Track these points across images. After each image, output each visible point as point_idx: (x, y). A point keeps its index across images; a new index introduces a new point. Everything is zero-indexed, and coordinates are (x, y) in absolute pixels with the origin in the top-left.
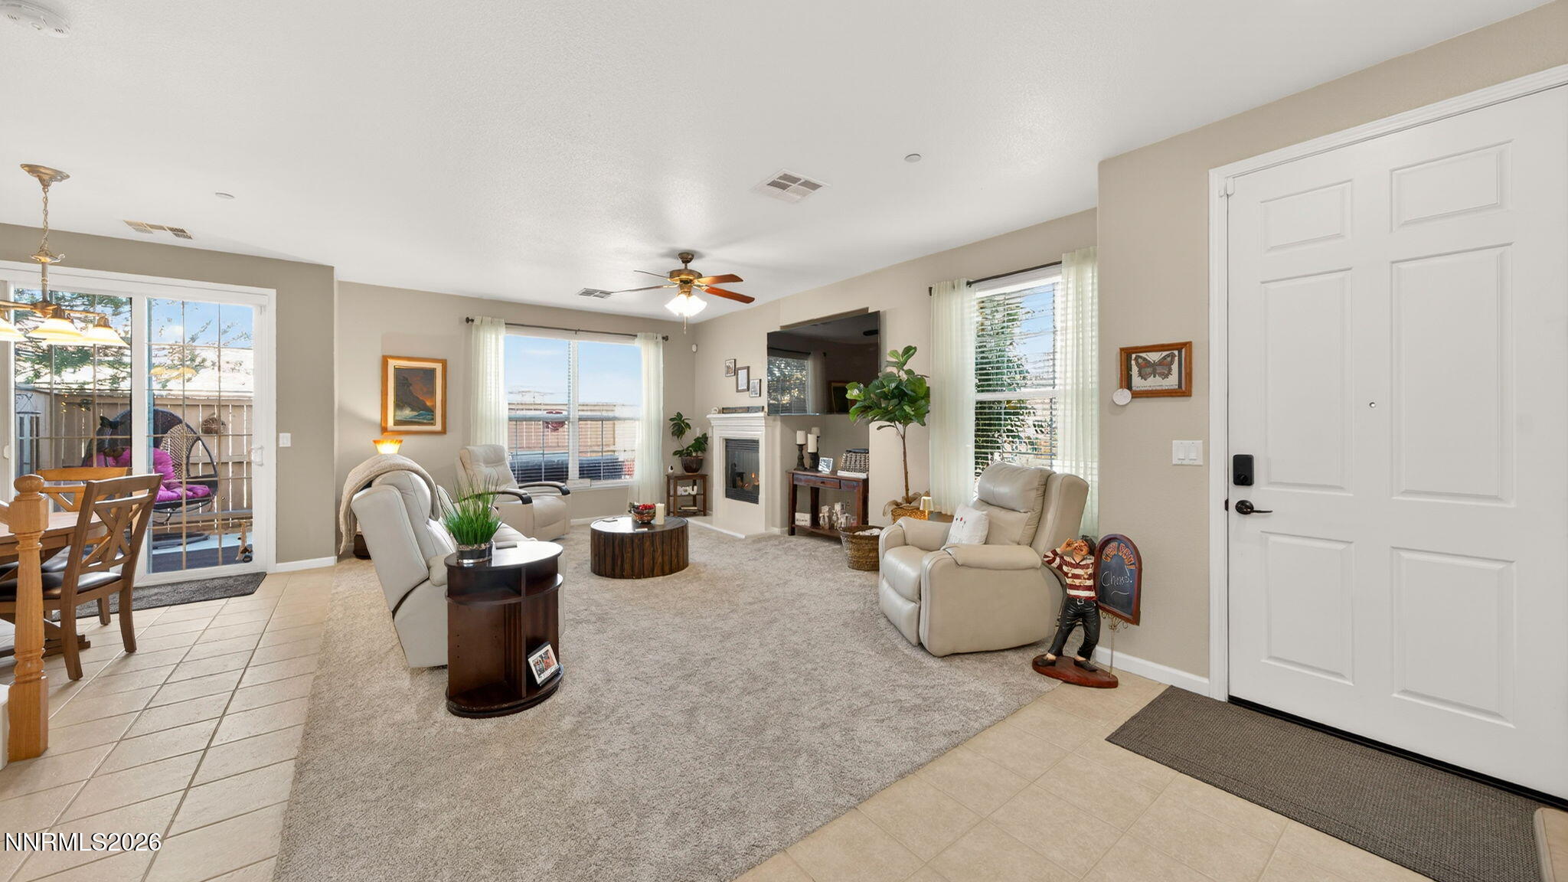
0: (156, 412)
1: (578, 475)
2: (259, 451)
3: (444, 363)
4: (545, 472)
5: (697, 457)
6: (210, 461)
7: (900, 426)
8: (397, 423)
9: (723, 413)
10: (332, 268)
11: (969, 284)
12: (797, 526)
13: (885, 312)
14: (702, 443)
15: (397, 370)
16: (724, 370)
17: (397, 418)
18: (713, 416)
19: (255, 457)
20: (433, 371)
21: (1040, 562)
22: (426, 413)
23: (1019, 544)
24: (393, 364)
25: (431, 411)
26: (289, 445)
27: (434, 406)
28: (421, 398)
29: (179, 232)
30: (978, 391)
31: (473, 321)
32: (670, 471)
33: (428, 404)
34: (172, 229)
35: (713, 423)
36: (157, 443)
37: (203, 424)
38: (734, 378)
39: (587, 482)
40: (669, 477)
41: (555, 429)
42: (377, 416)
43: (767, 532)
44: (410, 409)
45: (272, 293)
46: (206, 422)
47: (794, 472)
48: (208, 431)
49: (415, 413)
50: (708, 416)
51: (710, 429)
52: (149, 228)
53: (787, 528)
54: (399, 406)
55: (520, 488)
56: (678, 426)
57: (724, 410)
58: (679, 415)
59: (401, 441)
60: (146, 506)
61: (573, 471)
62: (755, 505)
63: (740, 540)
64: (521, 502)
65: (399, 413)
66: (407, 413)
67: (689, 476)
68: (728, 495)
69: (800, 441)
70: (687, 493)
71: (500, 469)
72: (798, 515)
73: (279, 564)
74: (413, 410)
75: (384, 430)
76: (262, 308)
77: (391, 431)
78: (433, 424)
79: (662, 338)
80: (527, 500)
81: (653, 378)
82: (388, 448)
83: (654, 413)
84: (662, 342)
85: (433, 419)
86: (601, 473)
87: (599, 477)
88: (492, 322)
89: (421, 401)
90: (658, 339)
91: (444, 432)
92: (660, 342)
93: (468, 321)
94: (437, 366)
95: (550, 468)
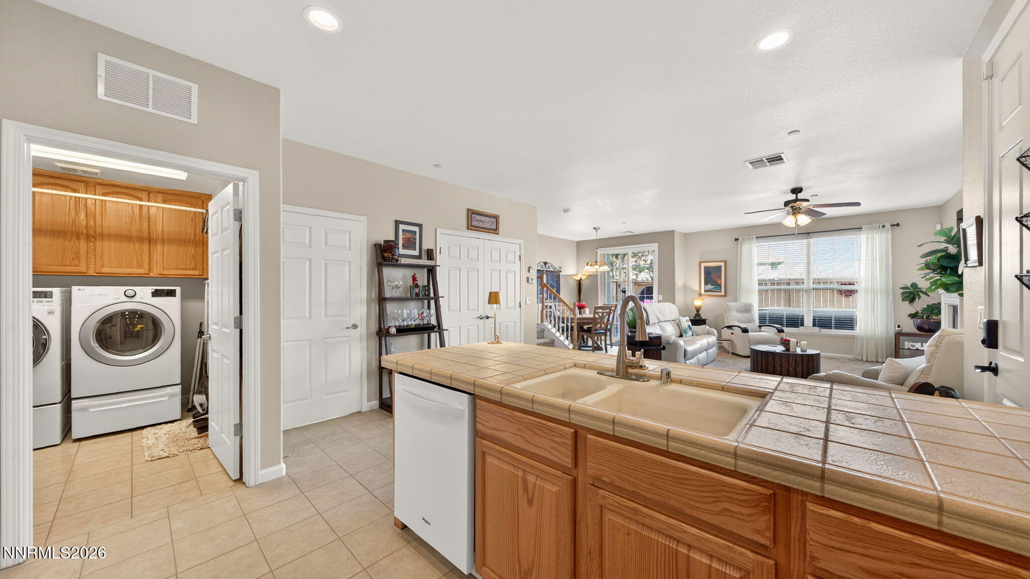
1: (811, 325)
3: (725, 263)
8: (706, 291)
15: (706, 268)
20: (720, 267)
22: (717, 286)
25: (720, 286)
26: (661, 299)
27: (721, 283)
31: (738, 239)
32: (897, 329)
33: (719, 283)
39: (817, 329)
40: (896, 334)
42: (697, 288)
44: (710, 285)
49: (713, 287)
54: (706, 284)
59: (708, 298)
61: (808, 321)
64: (741, 331)
65: (706, 286)
66: (709, 287)
67: (920, 334)
70: (915, 348)
74: (712, 285)
75: (700, 295)
77: (703, 295)
78: (721, 292)
79: (891, 225)
80: (745, 331)
81: (878, 258)
82: (698, 303)
83: (879, 284)
84: (891, 229)
85: (721, 289)
86: (832, 324)
87: (830, 327)
88: (749, 238)
89: (714, 281)
90: (886, 227)
91: (725, 295)
92: (888, 229)
93: (736, 240)
94: (722, 264)
95: (789, 318)
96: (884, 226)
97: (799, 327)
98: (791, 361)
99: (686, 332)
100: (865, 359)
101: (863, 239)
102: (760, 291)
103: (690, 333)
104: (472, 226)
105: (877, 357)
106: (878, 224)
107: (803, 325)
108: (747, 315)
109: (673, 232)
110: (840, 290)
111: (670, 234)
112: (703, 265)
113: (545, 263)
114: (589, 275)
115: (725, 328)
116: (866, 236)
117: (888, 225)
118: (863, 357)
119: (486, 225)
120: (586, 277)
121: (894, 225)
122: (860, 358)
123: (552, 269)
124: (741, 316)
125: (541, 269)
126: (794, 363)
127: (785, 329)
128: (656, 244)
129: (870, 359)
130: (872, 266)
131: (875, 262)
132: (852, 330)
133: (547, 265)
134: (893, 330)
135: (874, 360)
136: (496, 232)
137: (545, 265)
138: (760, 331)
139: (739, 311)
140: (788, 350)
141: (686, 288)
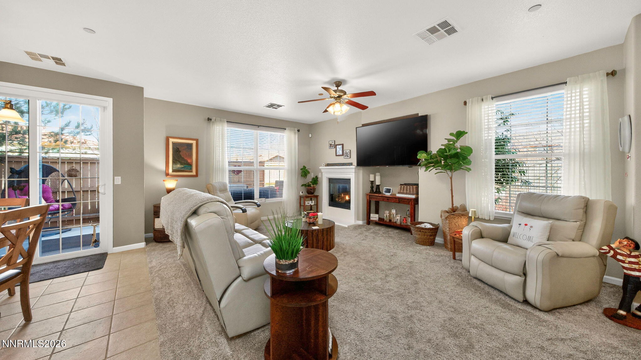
0: (43, 166)
1: (258, 197)
2: (103, 187)
3: (197, 141)
4: (244, 195)
5: (314, 187)
6: (72, 190)
7: (449, 172)
8: (174, 171)
9: (328, 166)
10: (142, 88)
11: (492, 98)
12: (371, 220)
13: (430, 115)
14: (316, 181)
15: (174, 144)
16: (328, 146)
17: (174, 169)
18: (323, 168)
19: (101, 190)
20: (190, 145)
21: (598, 254)
22: (187, 166)
23: (573, 240)
24: (171, 140)
25: (190, 165)
26: (120, 183)
27: (192, 162)
28: (185, 159)
29: (58, 61)
30: (496, 154)
31: (211, 120)
32: (301, 194)
33: (189, 161)
34: (54, 58)
35: (322, 171)
36: (44, 182)
37: (67, 172)
38: (335, 149)
39: (263, 200)
40: (301, 197)
41: (238, 174)
42: (163, 167)
43: (355, 223)
44: (180, 164)
45: (110, 100)
46: (69, 171)
47: (370, 194)
48: (70, 175)
49: (182, 166)
50: (320, 168)
51: (320, 174)
52: (39, 57)
53: (366, 221)
54: (174, 162)
55: (236, 203)
56: (304, 172)
57: (328, 165)
58: (304, 167)
59: (177, 180)
60: (38, 226)
61: (257, 195)
62: (349, 210)
63: (345, 228)
64: (242, 211)
65: (174, 166)
66: (179, 166)
67: (310, 196)
68: (330, 205)
69: (372, 179)
70: (309, 204)
71: (226, 194)
72: (372, 215)
73: (114, 248)
75: (167, 174)
76: (105, 108)
77: (171, 175)
78: (191, 172)
79: (297, 130)
80: (244, 211)
82: (170, 184)
83: (293, 166)
85: (191, 169)
88: (220, 120)
89: (185, 160)
91: (197, 176)
93: (209, 119)
94: (194, 142)
95: (246, 193)
109: (140, 90)
124: (223, 195)
139: (220, 191)
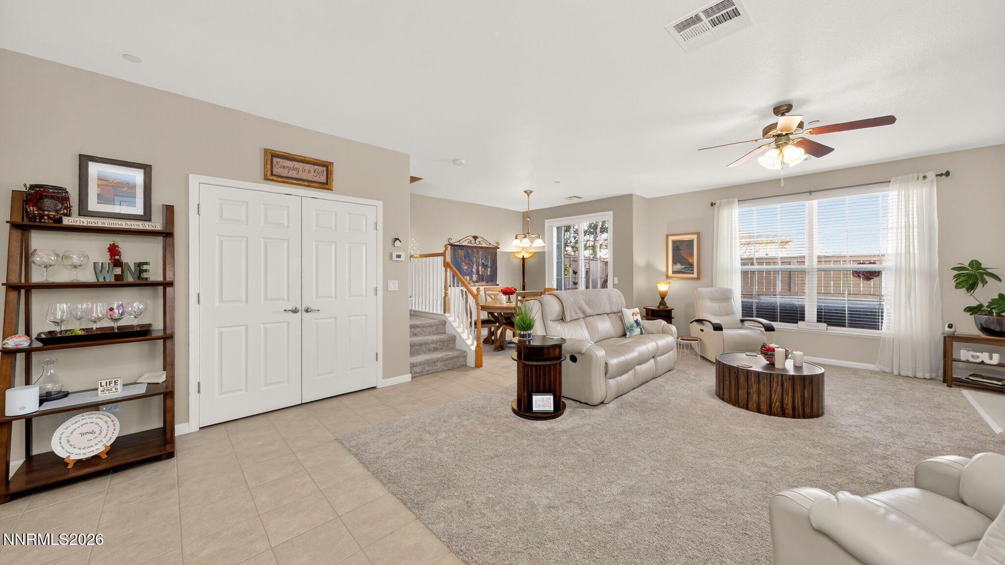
1: (815, 320)
3: (699, 235)
4: (780, 312)
8: (674, 272)
10: (632, 195)
15: (674, 242)
17: (674, 270)
20: (692, 241)
22: (689, 266)
25: (692, 265)
26: (617, 283)
27: (693, 262)
28: (686, 258)
31: (715, 204)
32: (947, 329)
33: (690, 261)
39: (823, 326)
40: (947, 337)
42: (664, 269)
44: (680, 264)
49: (683, 267)
54: (675, 262)
58: (975, 263)
59: (676, 283)
61: (811, 314)
64: (713, 328)
65: (675, 267)
66: (679, 267)
67: (986, 339)
70: (978, 360)
74: (682, 265)
75: (667, 277)
77: (670, 277)
78: (693, 273)
79: (937, 175)
80: (718, 328)
81: (915, 223)
82: (663, 287)
83: (917, 262)
84: (937, 181)
85: (693, 270)
86: (845, 320)
87: (842, 325)
88: (728, 202)
89: (686, 260)
90: (929, 179)
91: (698, 278)
92: (932, 181)
93: (712, 204)
94: (694, 237)
95: (784, 310)
96: (925, 177)
97: (797, 323)
98: (775, 385)
99: (631, 329)
100: (896, 372)
101: (891, 197)
102: (744, 274)
103: (637, 331)
104: (272, 174)
105: (915, 371)
106: (916, 175)
107: (804, 320)
108: (724, 304)
109: (630, 197)
110: (857, 272)
111: (628, 198)
112: (671, 239)
113: (475, 238)
114: (535, 252)
115: (694, 322)
116: (896, 193)
117: (931, 175)
118: (892, 370)
119: (304, 176)
120: (530, 255)
121: (941, 175)
122: (887, 370)
123: (484, 245)
124: (715, 305)
125: (469, 245)
126: (779, 388)
127: (776, 325)
128: (611, 213)
129: (903, 373)
130: (906, 235)
131: (911, 230)
132: (875, 329)
133: (478, 240)
134: (941, 331)
135: (910, 374)
136: (327, 187)
137: (475, 240)
138: (742, 328)
139: (714, 299)
140: (772, 365)
141: (649, 268)
